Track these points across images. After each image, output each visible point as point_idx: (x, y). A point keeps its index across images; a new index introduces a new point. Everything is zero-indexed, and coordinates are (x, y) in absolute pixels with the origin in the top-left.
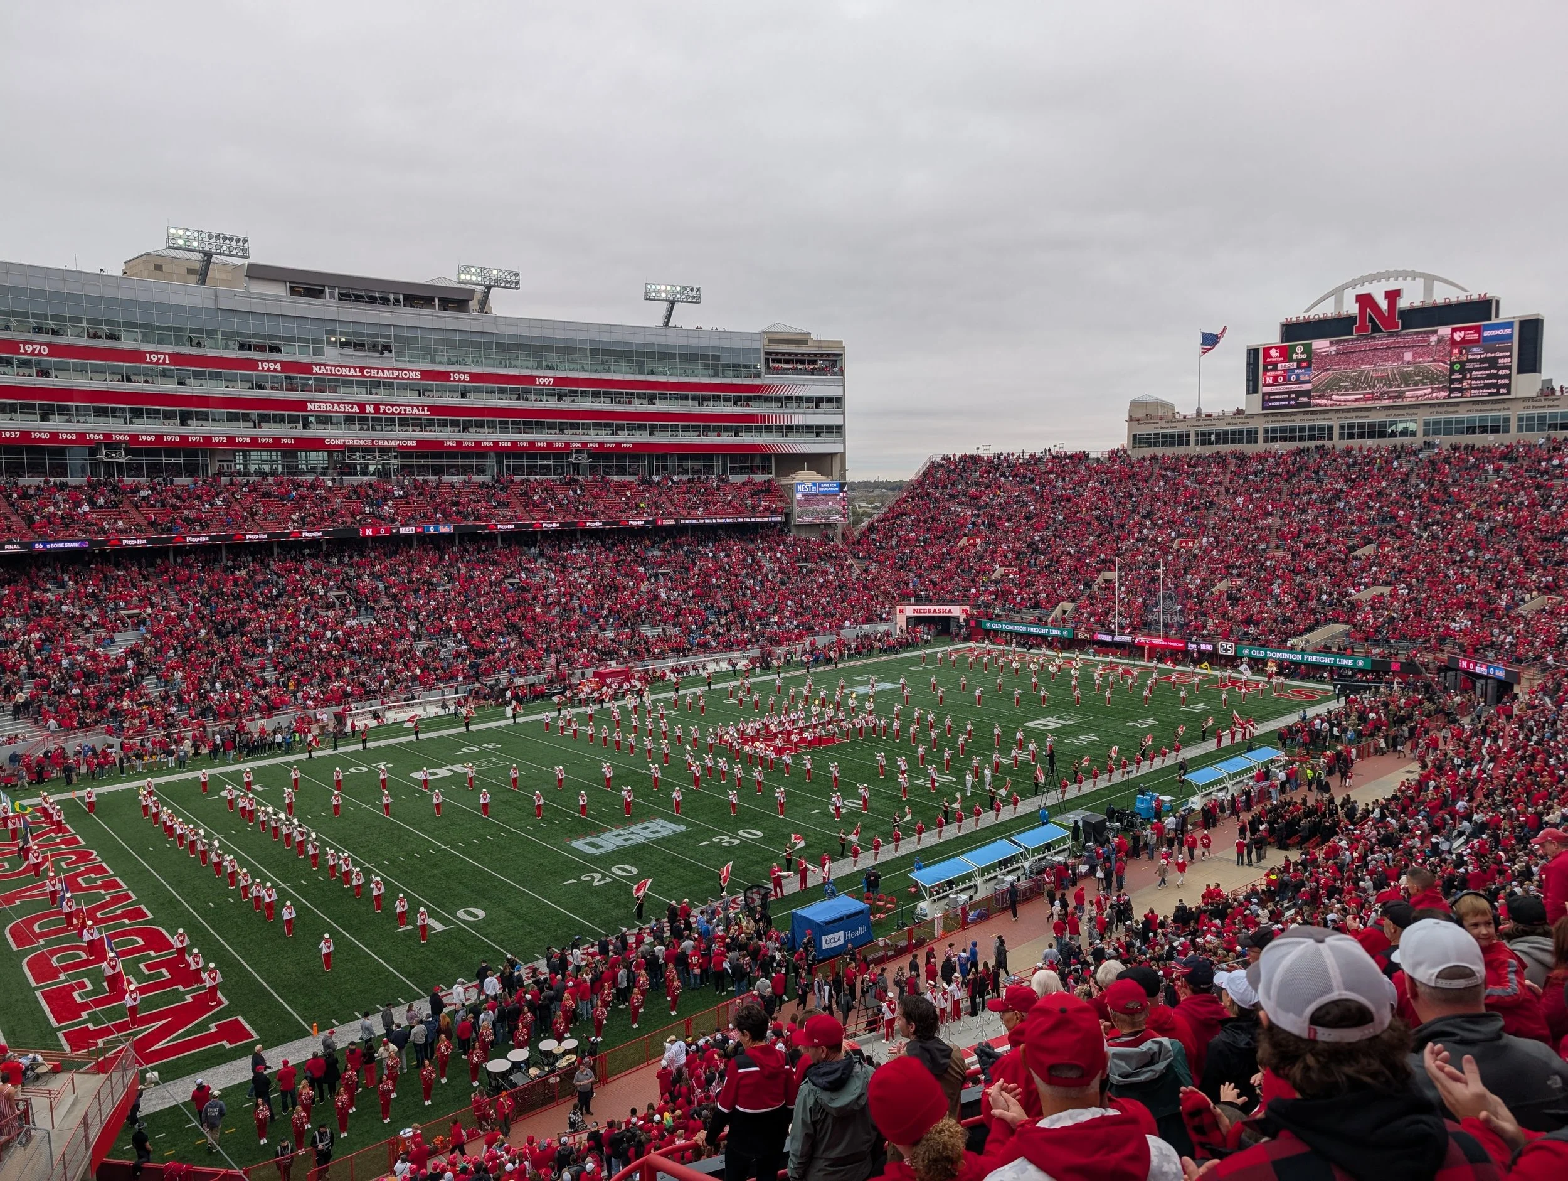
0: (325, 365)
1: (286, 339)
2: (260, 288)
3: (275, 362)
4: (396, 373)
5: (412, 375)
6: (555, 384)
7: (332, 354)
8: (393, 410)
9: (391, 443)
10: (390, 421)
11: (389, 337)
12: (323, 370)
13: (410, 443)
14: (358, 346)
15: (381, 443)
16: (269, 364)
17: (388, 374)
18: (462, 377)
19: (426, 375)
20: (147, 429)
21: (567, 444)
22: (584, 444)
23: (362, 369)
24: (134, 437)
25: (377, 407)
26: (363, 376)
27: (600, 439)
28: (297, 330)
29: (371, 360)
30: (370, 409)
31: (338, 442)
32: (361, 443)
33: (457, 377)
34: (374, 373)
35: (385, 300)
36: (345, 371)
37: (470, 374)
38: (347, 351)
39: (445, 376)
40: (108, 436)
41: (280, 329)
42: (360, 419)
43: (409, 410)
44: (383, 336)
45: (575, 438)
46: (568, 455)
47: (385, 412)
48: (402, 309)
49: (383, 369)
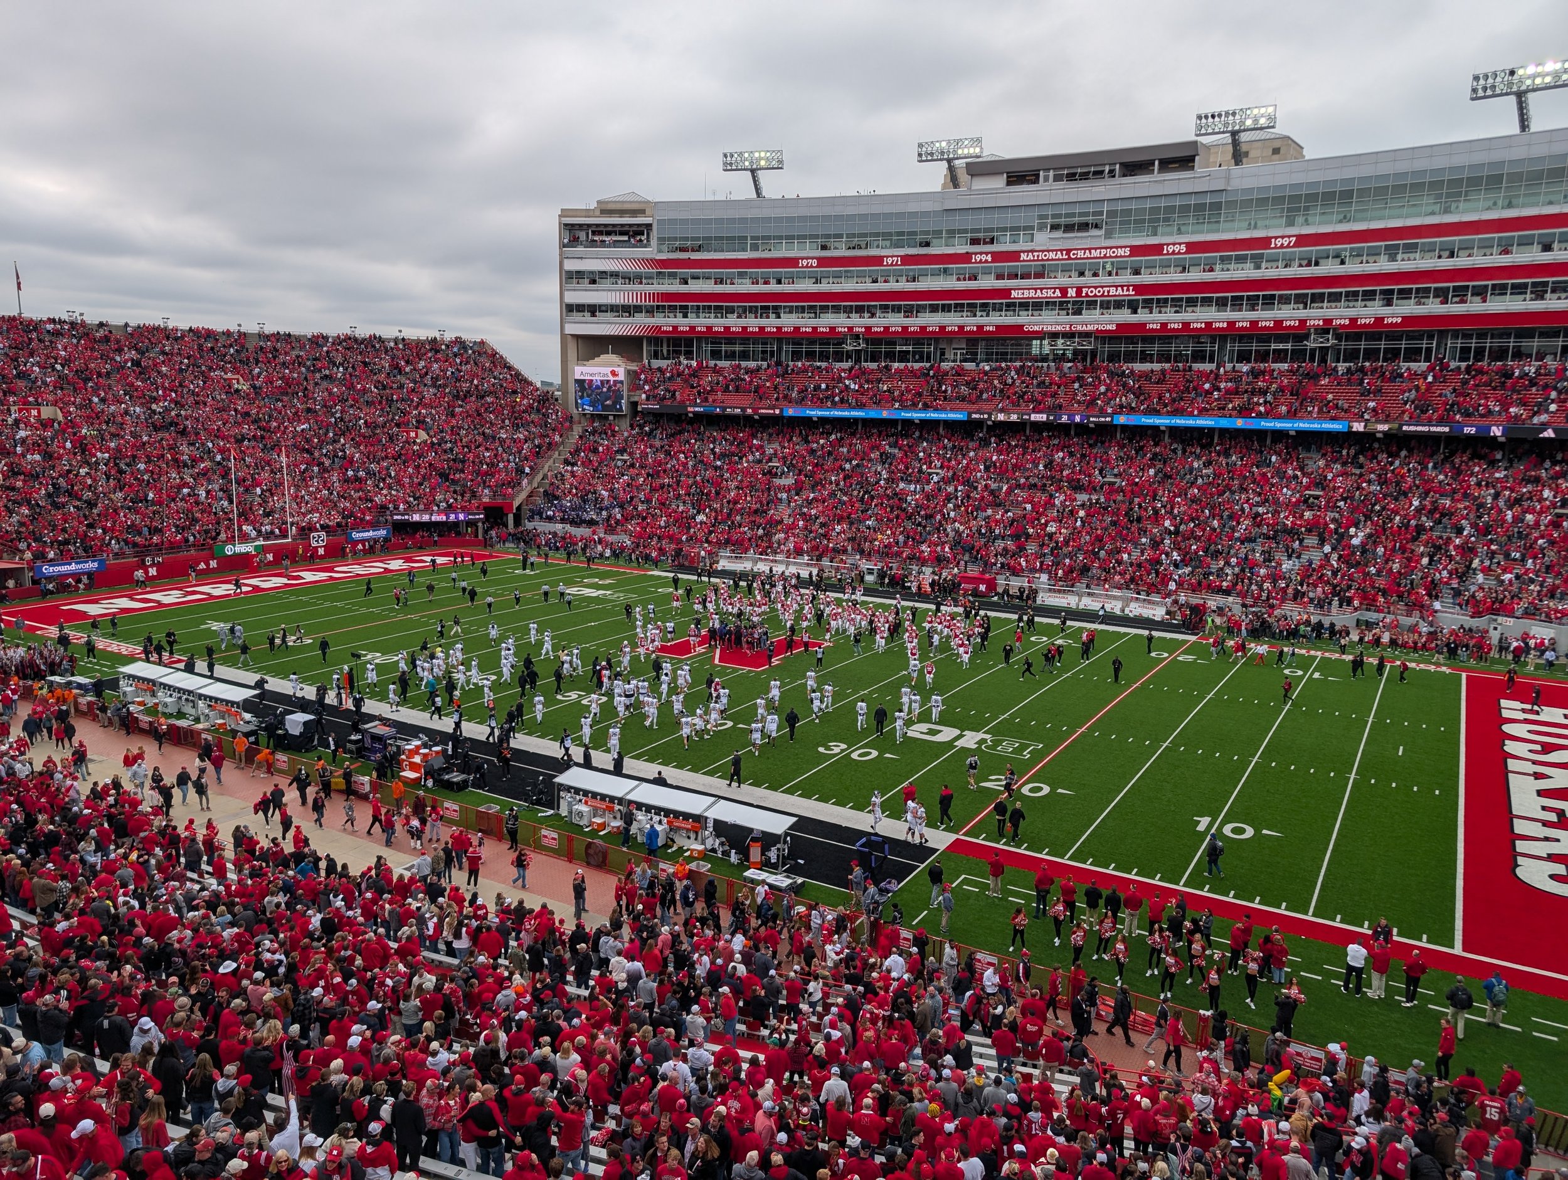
0: (1032, 251)
1: (999, 229)
2: (980, 184)
3: (987, 254)
4: (1103, 252)
5: (1121, 252)
6: (1296, 245)
7: (1042, 239)
8: (1095, 292)
9: (1090, 328)
10: (1091, 304)
11: (1101, 213)
12: (1030, 257)
13: (1109, 327)
14: (1069, 228)
15: (1079, 328)
16: (982, 255)
17: (1095, 253)
18: (1177, 248)
19: (1136, 250)
20: (881, 322)
21: (1303, 322)
22: (1328, 321)
23: (1068, 251)
24: (868, 329)
25: (1079, 290)
26: (1070, 258)
27: (1352, 312)
28: (1009, 218)
29: (1077, 241)
30: (1072, 293)
31: (1036, 328)
32: (1059, 328)
33: (1171, 249)
34: (1081, 254)
35: (1099, 174)
36: (1052, 255)
37: (1188, 245)
38: (1058, 234)
39: (1157, 249)
40: (850, 329)
41: (995, 220)
42: (1061, 303)
43: (1113, 291)
44: (1095, 214)
45: (1315, 315)
46: (1306, 337)
47: (1087, 295)
48: (1118, 180)
49: (1090, 249)
